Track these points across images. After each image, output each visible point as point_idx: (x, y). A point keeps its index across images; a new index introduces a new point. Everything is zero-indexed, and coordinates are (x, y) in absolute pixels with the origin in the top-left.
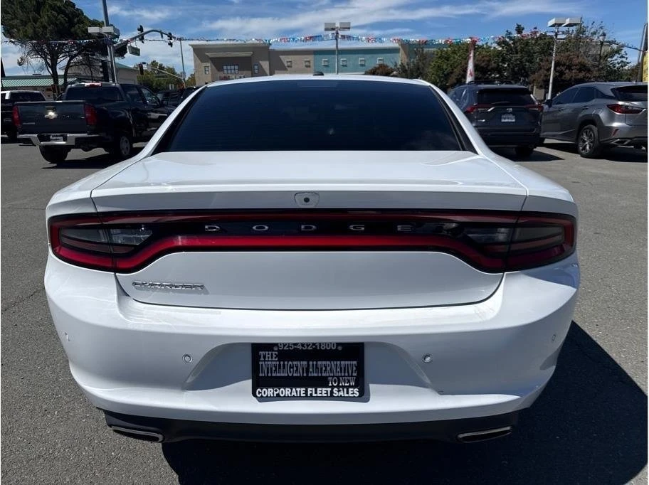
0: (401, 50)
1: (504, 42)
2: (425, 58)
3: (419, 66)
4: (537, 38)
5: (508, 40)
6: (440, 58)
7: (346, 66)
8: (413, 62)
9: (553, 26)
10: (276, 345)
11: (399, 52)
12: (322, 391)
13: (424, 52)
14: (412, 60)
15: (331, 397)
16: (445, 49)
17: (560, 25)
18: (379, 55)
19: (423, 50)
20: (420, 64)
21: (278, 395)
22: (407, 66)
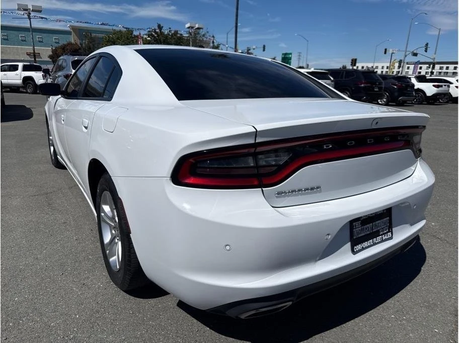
0: (73, 33)
1: (152, 35)
2: (94, 41)
3: (89, 46)
4: (172, 34)
5: (154, 34)
6: (108, 41)
7: (25, 41)
8: (85, 43)
9: (189, 28)
10: (361, 217)
11: (71, 34)
12: (379, 238)
13: (92, 36)
14: (84, 41)
15: (383, 241)
16: (111, 36)
17: (192, 28)
18: (55, 35)
19: (91, 35)
20: (91, 45)
21: (363, 247)
22: (80, 46)
